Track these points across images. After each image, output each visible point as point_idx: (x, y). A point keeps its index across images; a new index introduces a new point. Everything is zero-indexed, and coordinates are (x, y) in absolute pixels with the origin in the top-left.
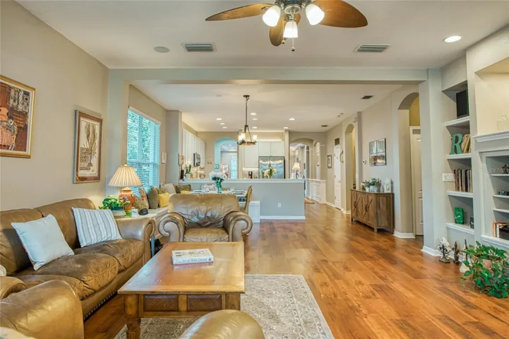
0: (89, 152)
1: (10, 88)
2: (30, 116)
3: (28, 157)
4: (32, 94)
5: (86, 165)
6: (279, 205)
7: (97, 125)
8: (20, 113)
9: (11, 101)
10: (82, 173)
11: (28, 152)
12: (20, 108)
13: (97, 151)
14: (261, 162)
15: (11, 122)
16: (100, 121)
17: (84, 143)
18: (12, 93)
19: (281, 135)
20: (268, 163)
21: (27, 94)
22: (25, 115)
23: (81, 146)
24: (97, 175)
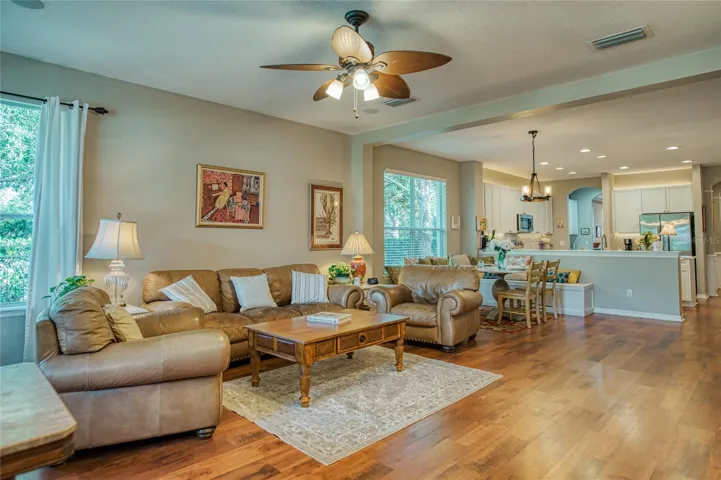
0: (328, 221)
1: (243, 177)
2: (261, 195)
3: (262, 228)
4: (262, 178)
5: (324, 233)
6: (629, 292)
7: (337, 195)
8: (253, 194)
9: (245, 186)
10: (318, 241)
11: (260, 224)
12: (252, 190)
13: (337, 219)
14: (643, 222)
15: (245, 202)
16: (340, 190)
17: (319, 212)
18: (245, 180)
19: (687, 175)
20: (658, 224)
21: (257, 178)
22: (256, 195)
23: (316, 215)
24: (338, 243)
